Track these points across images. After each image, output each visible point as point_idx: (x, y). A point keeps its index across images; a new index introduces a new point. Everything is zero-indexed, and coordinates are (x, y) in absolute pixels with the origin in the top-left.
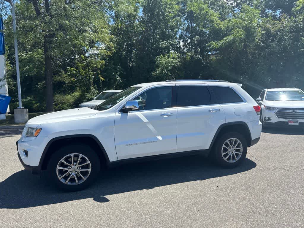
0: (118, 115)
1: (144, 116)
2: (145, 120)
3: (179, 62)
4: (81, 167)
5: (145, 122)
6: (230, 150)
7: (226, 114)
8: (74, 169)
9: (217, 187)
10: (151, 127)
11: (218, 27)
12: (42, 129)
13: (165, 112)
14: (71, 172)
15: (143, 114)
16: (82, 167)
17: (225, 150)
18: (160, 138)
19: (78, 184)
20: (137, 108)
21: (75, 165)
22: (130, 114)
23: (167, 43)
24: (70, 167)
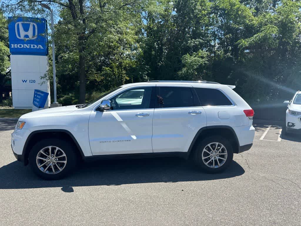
0: (94, 113)
1: (119, 115)
2: (119, 119)
3: (207, 61)
4: (58, 158)
5: (119, 120)
6: (211, 155)
7: (209, 117)
8: (52, 160)
9: (182, 190)
10: (124, 126)
11: (251, 23)
12: (25, 122)
13: (141, 113)
14: (49, 162)
15: (117, 113)
16: (60, 159)
17: (206, 154)
18: (134, 137)
19: (54, 174)
20: (109, 107)
21: (53, 156)
22: (105, 113)
23: (197, 42)
24: (48, 158)
